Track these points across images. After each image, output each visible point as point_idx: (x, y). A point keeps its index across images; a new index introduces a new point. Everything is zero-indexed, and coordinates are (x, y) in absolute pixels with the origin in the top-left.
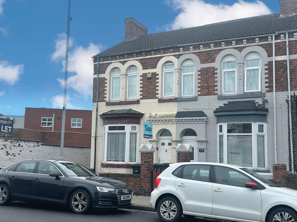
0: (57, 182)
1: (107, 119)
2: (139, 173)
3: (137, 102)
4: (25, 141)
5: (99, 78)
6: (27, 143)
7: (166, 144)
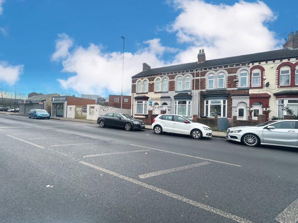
0: (120, 120)
1: (137, 99)
2: (148, 117)
3: (147, 93)
4: (109, 106)
5: (134, 85)
6: (110, 107)
7: (157, 108)
